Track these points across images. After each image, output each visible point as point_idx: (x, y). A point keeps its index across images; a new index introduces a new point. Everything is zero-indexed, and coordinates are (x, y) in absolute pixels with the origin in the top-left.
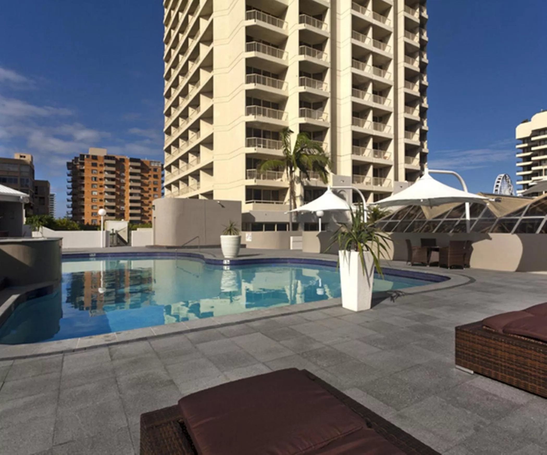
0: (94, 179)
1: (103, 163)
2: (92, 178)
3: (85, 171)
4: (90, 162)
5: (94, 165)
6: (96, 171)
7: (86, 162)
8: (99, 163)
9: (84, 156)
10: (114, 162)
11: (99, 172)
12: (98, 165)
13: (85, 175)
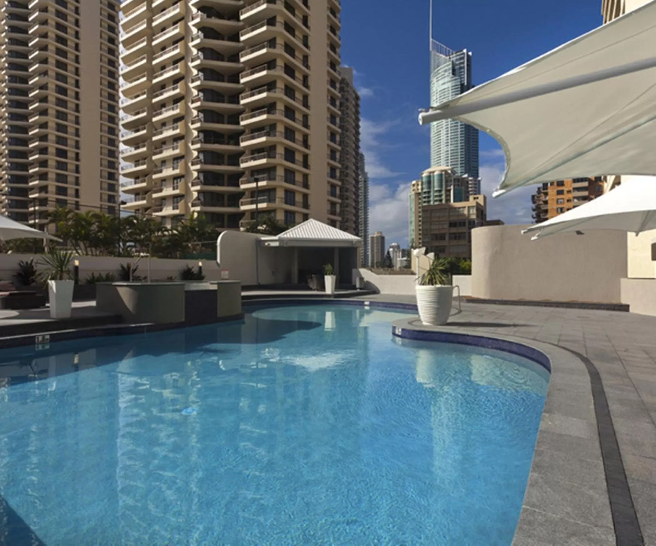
0: (559, 210)
1: (571, 189)
2: (557, 209)
3: (549, 202)
4: (555, 191)
5: (560, 193)
6: (562, 200)
7: (549, 191)
8: (565, 189)
9: (547, 184)
10: (586, 184)
11: (566, 201)
12: (565, 192)
13: (549, 207)
